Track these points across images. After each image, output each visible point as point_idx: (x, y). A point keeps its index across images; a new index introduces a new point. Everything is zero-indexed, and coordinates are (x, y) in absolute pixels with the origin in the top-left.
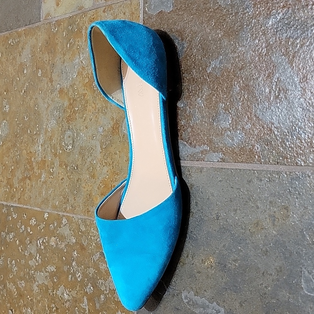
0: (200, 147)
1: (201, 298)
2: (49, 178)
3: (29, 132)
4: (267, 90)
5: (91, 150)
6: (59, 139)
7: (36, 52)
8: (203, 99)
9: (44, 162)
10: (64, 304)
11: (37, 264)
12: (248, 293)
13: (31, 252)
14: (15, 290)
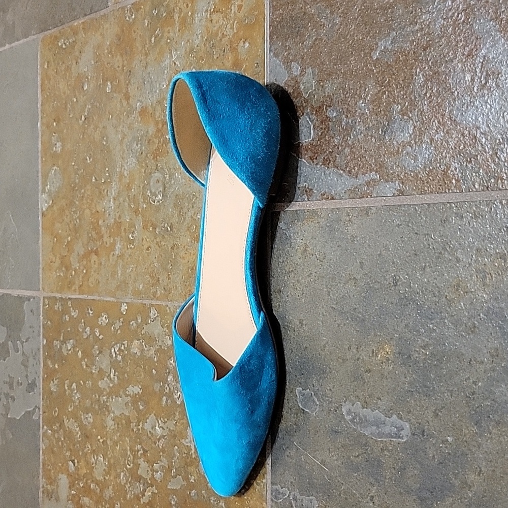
0: (365, 175)
1: (373, 411)
2: (128, 248)
3: (94, 181)
4: (468, 77)
5: (193, 198)
6: (141, 187)
7: (103, 55)
8: (367, 101)
9: (118, 224)
10: (155, 443)
11: (111, 385)
12: (446, 394)
13: (102, 367)
14: (77, 429)
